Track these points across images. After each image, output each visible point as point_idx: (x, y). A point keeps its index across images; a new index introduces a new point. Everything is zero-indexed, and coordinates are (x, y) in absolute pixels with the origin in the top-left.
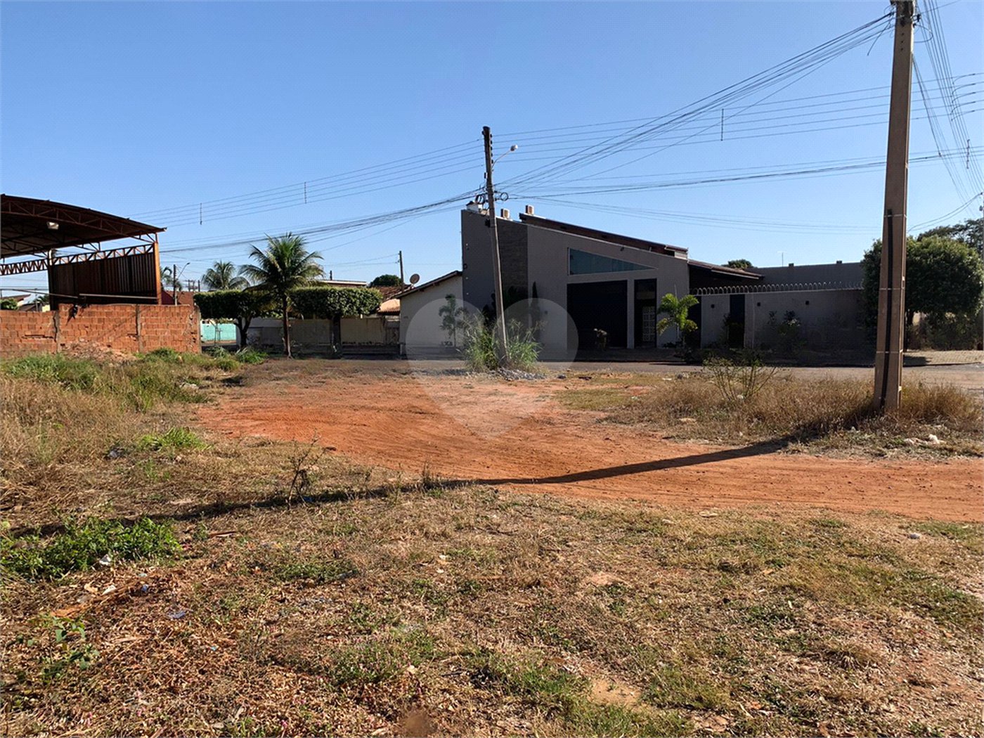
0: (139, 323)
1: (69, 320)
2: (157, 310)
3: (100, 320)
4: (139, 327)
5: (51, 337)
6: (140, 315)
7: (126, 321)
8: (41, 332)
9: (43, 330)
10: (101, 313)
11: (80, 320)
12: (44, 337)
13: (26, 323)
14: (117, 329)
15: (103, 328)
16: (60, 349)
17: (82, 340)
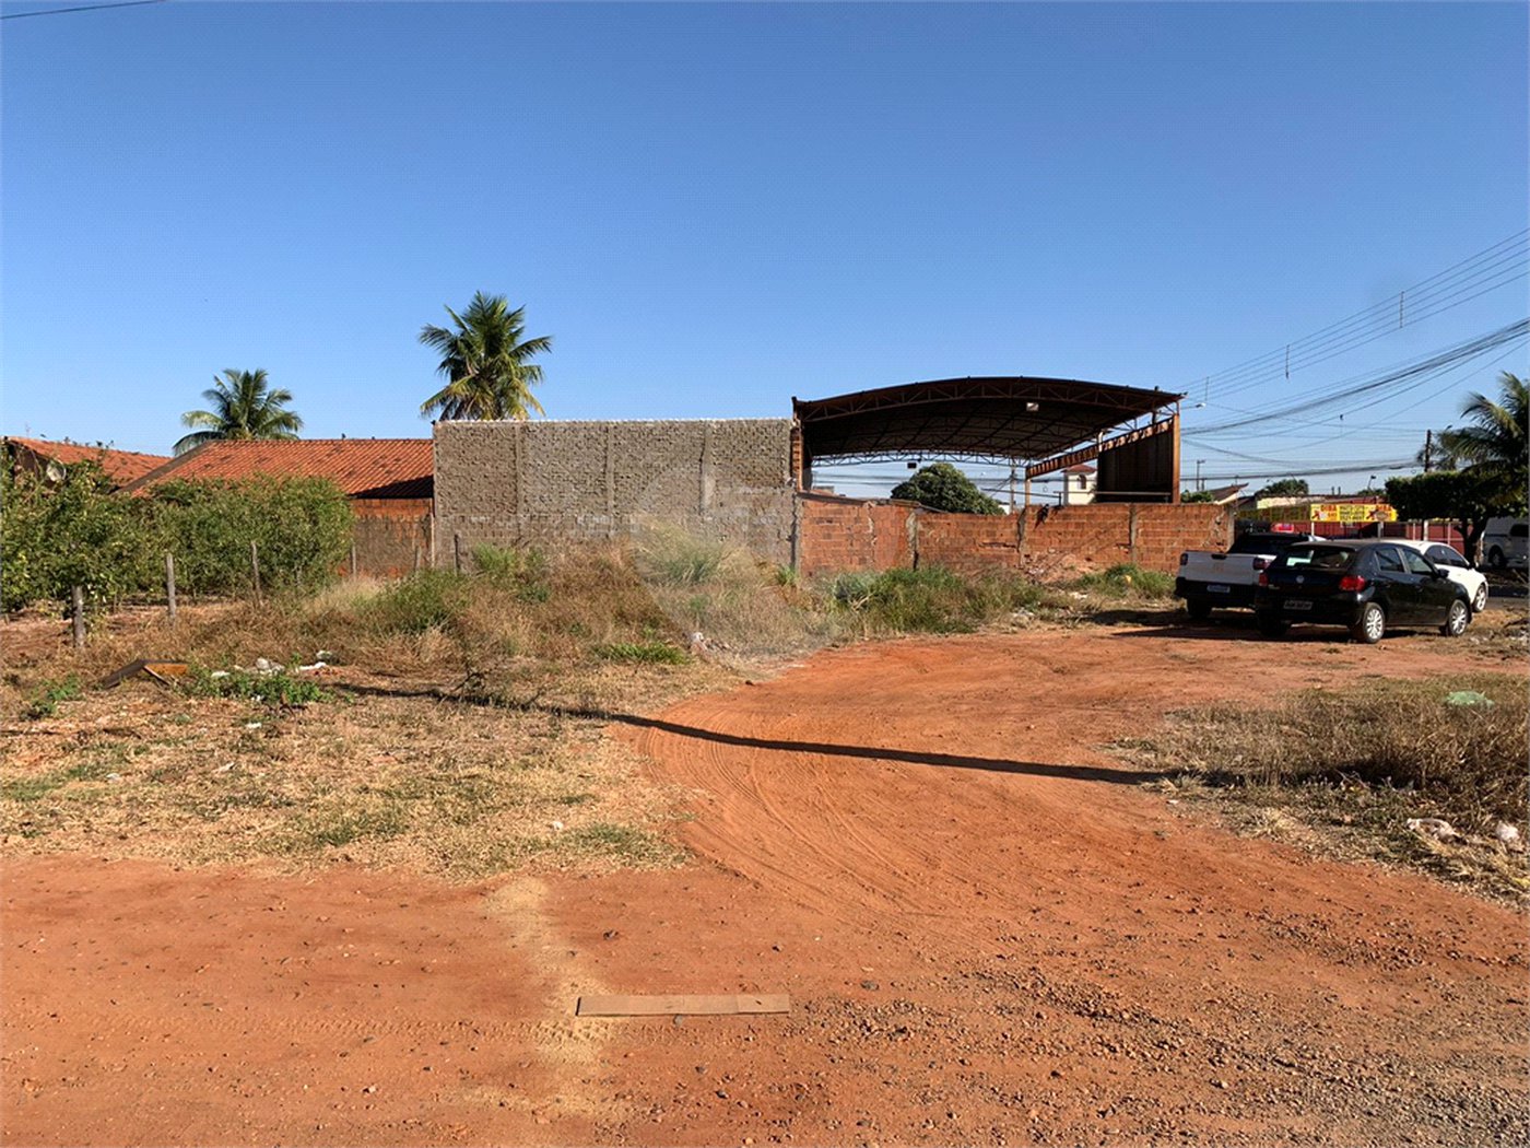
0: (1133, 528)
1: (1037, 524)
2: (1163, 511)
3: (1078, 525)
4: (1134, 535)
5: (1013, 546)
6: (1135, 518)
7: (1115, 526)
8: (1002, 540)
9: (1004, 537)
10: (1080, 516)
11: (1051, 524)
12: (1005, 545)
13: (984, 529)
14: (1101, 537)
15: (1081, 536)
16: (1024, 560)
17: (1053, 551)
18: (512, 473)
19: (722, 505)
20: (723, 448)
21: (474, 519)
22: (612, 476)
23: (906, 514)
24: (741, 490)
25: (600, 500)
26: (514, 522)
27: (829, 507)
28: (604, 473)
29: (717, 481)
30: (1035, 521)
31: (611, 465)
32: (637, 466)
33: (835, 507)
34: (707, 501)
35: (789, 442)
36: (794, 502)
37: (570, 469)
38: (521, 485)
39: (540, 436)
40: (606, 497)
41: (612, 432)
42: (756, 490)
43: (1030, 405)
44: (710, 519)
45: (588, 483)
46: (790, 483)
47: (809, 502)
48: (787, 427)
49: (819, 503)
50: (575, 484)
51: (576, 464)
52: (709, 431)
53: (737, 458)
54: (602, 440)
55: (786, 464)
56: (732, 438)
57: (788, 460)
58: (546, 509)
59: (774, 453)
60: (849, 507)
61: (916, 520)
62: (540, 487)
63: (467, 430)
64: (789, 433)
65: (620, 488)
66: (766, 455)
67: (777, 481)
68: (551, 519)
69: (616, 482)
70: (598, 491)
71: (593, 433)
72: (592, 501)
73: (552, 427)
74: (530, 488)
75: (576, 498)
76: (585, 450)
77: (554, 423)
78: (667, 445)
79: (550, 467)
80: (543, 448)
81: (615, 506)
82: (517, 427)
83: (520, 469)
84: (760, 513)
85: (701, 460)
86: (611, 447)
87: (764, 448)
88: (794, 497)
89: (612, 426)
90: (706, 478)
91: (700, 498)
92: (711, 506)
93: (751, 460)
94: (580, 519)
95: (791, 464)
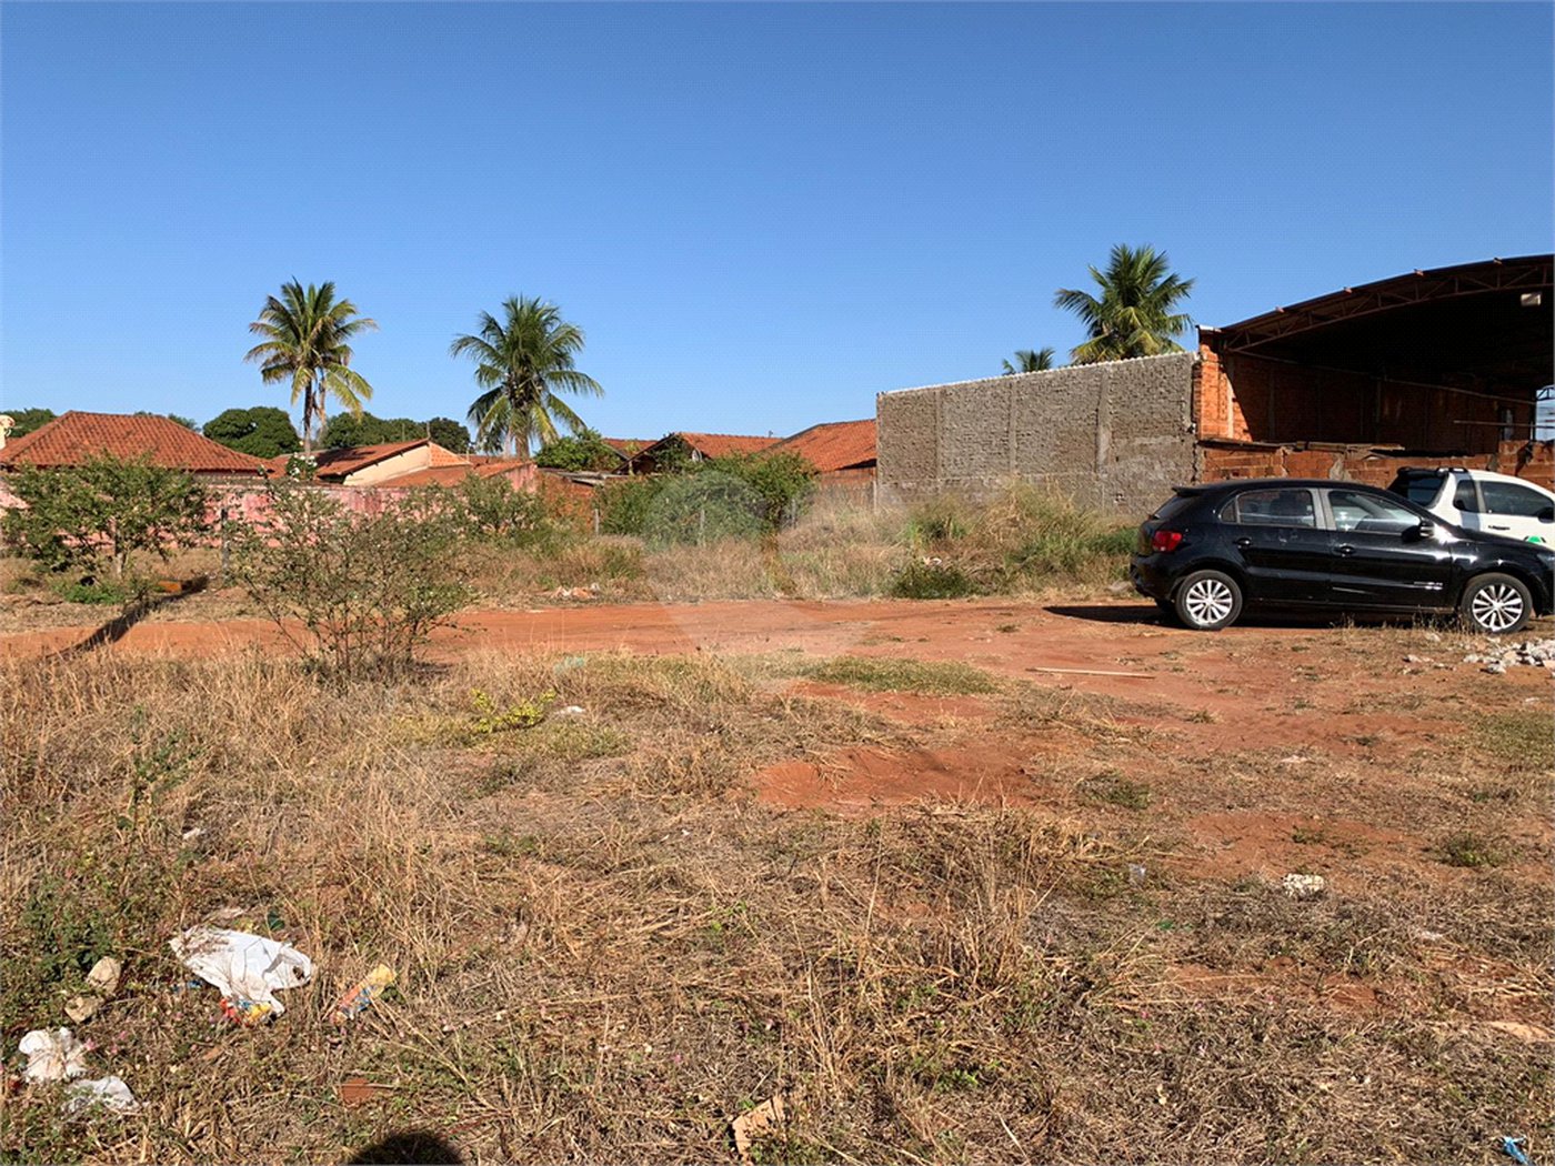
18: (933, 438)
19: (1117, 459)
20: (1120, 394)
21: (904, 485)
22: (1015, 433)
23: (1330, 461)
24: (1138, 441)
25: (1004, 461)
26: (933, 486)
27: (1235, 457)
28: (1007, 432)
29: (1113, 433)
30: (1514, 464)
31: (1014, 424)
32: (1036, 421)
33: (1244, 456)
34: (1102, 456)
35: (1190, 381)
36: (1194, 452)
37: (979, 429)
38: (940, 449)
39: (956, 399)
40: (1008, 457)
41: (1015, 389)
42: (1153, 441)
43: (1524, 297)
44: (1105, 476)
45: (994, 443)
46: (1190, 430)
47: (1211, 451)
48: (1188, 363)
49: (1223, 452)
50: (983, 446)
51: (985, 424)
52: (1105, 376)
53: (1133, 404)
54: (1006, 397)
55: (1186, 406)
56: (1129, 382)
57: (1189, 402)
58: (958, 472)
59: (1173, 396)
60: (1259, 455)
61: (1344, 468)
62: (954, 450)
63: (901, 399)
64: (1190, 369)
65: (1022, 447)
66: (1165, 398)
67: (1177, 428)
68: (962, 482)
69: (1018, 440)
70: (1002, 451)
71: (999, 391)
72: (997, 461)
73: (964, 388)
74: (948, 451)
75: (983, 459)
76: (992, 409)
77: (966, 384)
78: (1065, 397)
79: (963, 429)
80: (957, 411)
81: (1017, 466)
82: (937, 392)
83: (939, 433)
84: (1157, 467)
85: (1097, 410)
86: (1013, 404)
87: (1163, 390)
88: (1194, 446)
89: (1015, 381)
90: (1101, 429)
91: (1096, 452)
92: (1106, 462)
93: (1148, 405)
94: (986, 481)
95: (1192, 408)
